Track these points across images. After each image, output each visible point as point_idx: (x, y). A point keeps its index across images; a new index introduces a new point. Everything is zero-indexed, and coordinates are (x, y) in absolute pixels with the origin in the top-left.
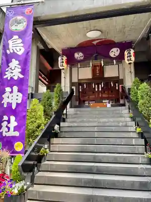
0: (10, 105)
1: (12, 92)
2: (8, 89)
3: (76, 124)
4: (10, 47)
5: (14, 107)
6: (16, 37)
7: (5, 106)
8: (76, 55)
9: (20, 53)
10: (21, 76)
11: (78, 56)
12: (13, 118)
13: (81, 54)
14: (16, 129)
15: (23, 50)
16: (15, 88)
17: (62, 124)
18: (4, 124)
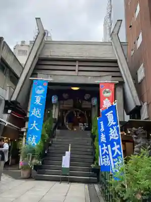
3: (61, 140)
11: (65, 96)
13: (67, 95)
17: (53, 139)
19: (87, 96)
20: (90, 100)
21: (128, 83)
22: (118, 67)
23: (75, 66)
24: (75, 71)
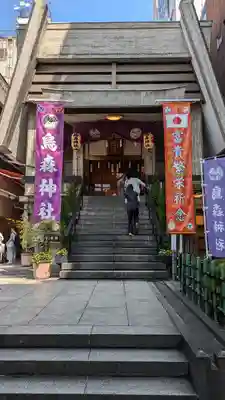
0: (46, 194)
1: (48, 183)
2: (44, 181)
3: (93, 214)
4: (45, 143)
5: (50, 196)
6: (49, 134)
7: (42, 194)
8: (92, 132)
9: (54, 149)
10: (55, 170)
11: (94, 133)
12: (50, 205)
13: (97, 131)
14: (53, 213)
15: (56, 147)
16: (51, 181)
17: (81, 213)
18: (42, 210)
19: (135, 133)
20: (140, 140)
21: (213, 105)
22: (193, 72)
23: (110, 73)
24: (110, 83)
